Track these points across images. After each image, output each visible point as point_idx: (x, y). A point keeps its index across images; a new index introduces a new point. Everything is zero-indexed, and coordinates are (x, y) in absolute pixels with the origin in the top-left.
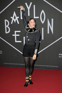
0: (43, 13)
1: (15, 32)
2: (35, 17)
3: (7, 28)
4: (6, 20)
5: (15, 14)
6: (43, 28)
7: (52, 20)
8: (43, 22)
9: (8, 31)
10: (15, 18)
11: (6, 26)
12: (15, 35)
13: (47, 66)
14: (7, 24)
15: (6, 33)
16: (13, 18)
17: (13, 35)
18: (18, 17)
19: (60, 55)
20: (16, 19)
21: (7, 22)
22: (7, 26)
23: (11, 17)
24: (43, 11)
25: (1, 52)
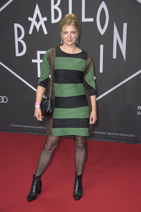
0: (103, 9)
1: (39, 53)
2: (84, 20)
3: (20, 44)
4: (16, 25)
5: (37, 11)
6: (102, 46)
7: (125, 25)
8: (102, 32)
9: (21, 50)
10: (38, 20)
11: (17, 40)
12: (38, 61)
13: (109, 133)
14: (19, 35)
15: (18, 54)
16: (33, 20)
17: (34, 61)
18: (45, 19)
19: (139, 110)
20: (40, 23)
21: (19, 29)
22: (20, 39)
23: (30, 19)
24: (103, 5)
25: (5, 100)
